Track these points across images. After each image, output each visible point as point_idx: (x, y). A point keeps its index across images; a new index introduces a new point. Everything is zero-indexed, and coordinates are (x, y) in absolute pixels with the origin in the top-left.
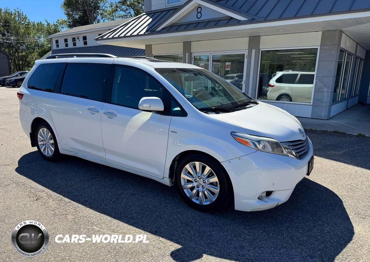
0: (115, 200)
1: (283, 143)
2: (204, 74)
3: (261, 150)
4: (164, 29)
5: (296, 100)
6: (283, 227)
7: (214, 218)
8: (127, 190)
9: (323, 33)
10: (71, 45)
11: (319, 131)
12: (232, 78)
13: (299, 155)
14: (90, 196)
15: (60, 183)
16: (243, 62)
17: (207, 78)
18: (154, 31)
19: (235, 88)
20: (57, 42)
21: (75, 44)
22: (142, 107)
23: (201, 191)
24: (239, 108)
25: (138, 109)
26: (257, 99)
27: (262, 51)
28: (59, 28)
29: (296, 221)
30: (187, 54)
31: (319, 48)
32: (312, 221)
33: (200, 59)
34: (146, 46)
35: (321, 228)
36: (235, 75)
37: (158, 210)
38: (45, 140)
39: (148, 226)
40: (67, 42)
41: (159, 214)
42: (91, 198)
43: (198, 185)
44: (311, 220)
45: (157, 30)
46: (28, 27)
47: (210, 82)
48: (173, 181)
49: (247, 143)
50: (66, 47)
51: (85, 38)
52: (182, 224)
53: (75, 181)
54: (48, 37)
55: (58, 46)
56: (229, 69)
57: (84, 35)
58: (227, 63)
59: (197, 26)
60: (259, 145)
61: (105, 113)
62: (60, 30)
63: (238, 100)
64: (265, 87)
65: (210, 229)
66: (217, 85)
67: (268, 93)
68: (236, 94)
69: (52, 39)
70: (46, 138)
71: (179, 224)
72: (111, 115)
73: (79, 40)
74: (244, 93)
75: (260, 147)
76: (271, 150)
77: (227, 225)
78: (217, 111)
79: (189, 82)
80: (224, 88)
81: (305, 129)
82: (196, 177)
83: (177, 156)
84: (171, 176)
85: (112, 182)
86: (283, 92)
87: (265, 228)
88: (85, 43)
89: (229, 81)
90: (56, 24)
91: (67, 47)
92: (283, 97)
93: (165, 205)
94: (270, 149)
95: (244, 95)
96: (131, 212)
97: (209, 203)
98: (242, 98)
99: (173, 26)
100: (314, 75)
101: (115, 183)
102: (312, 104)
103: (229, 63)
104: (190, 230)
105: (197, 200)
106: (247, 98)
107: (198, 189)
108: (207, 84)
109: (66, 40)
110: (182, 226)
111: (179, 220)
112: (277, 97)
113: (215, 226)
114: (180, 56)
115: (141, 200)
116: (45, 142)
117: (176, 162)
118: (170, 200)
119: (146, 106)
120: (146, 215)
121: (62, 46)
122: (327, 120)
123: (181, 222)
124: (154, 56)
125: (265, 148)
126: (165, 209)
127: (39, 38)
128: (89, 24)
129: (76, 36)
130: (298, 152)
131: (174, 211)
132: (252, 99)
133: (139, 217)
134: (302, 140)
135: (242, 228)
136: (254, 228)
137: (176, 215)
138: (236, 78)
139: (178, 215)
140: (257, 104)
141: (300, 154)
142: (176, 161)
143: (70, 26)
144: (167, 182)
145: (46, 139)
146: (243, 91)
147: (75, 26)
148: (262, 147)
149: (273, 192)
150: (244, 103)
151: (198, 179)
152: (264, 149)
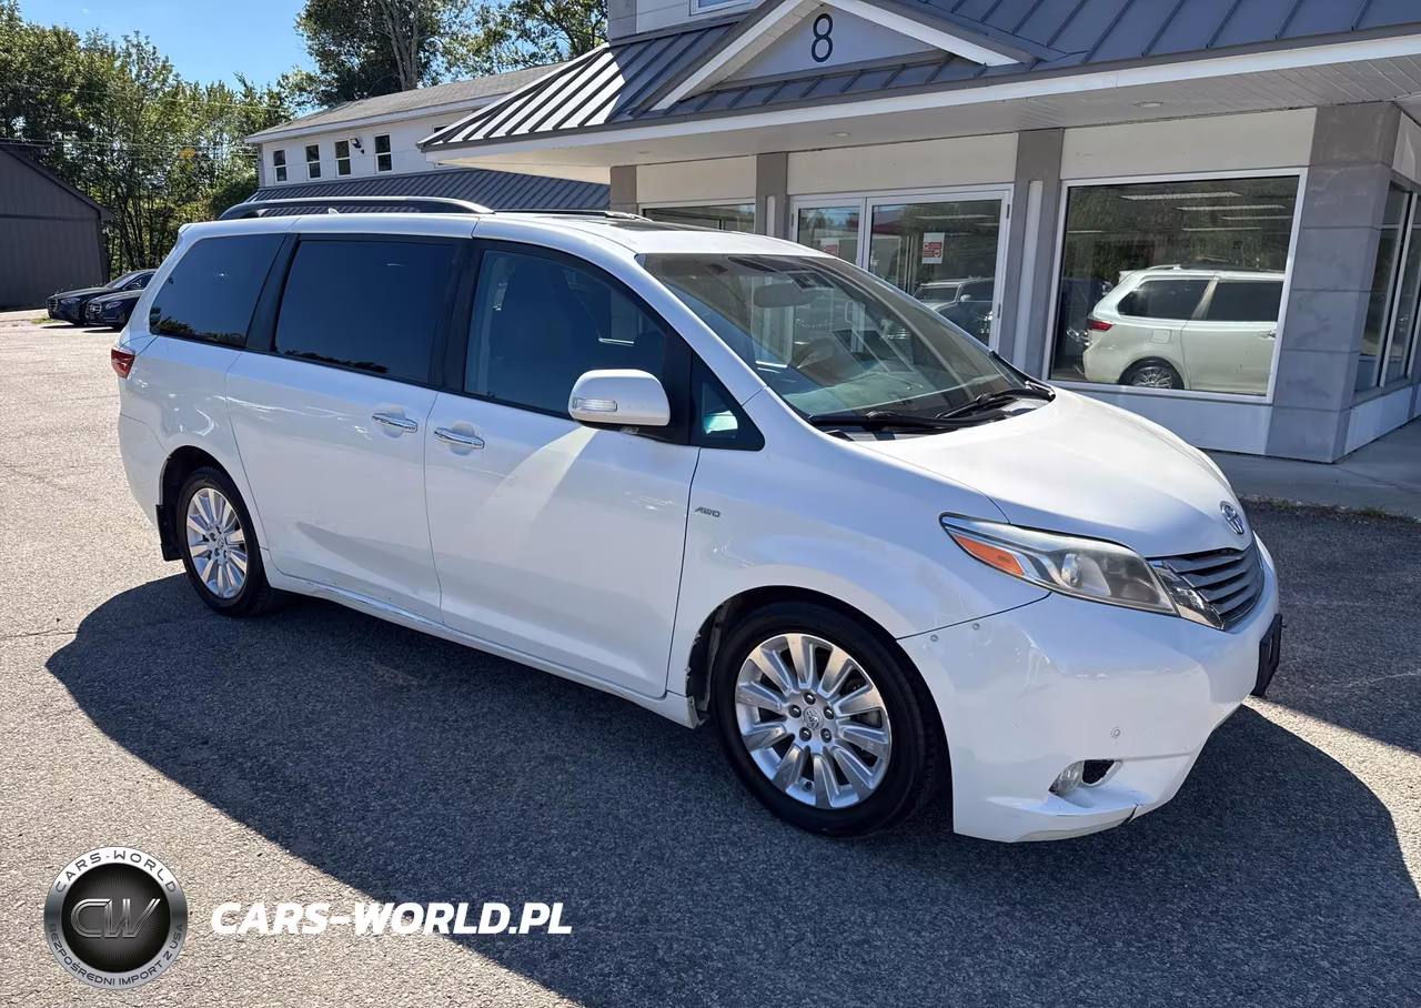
0: (479, 782)
1: (1159, 563)
2: (832, 279)
3: (1067, 590)
4: (683, 105)
5: (1199, 384)
6: (1167, 914)
7: (881, 866)
8: (530, 740)
9: (1324, 113)
10: (330, 170)
11: (1302, 508)
12: (948, 294)
13: (1222, 612)
14: (384, 763)
15: (270, 706)
16: (994, 233)
17: (848, 294)
18: (646, 111)
19: (959, 335)
20: (279, 158)
21: (345, 167)
22: (583, 409)
23: (818, 754)
24: (975, 415)
25: (568, 417)
26: (1049, 378)
27: (1069, 188)
28: (286, 105)
29: (1224, 888)
30: (772, 201)
31: (1303, 173)
32: (1289, 888)
33: (821, 223)
34: (615, 171)
35: (1328, 921)
36: (959, 284)
37: (651, 827)
38: (212, 535)
39: (613, 894)
40: (317, 158)
41: (655, 844)
42: (388, 770)
43: (804, 729)
44: (1283, 887)
45: (656, 108)
46: (173, 103)
47: (863, 314)
48: (705, 707)
49: (1008, 559)
50: (311, 177)
51: (383, 143)
52: (748, 888)
53: (328, 701)
54: (246, 141)
55: (282, 173)
56: (938, 260)
57: (381, 132)
58: (929, 238)
59: (811, 89)
60: (1060, 572)
61: (439, 431)
62: (293, 114)
63: (969, 383)
64: (1078, 331)
65: (863, 917)
66: (886, 323)
67: (1088, 356)
68: (962, 357)
69: (259, 147)
70: (218, 528)
71: (737, 888)
72: (463, 440)
73: (363, 152)
74: (995, 356)
75: (1063, 577)
76: (1110, 593)
77: (933, 902)
78: (886, 429)
79: (778, 309)
80: (913, 335)
81: (1244, 503)
82: (793, 694)
83: (720, 607)
84: (694, 689)
85: (474, 706)
86: (1146, 349)
87: (1092, 914)
88: (385, 163)
89: (933, 307)
90: (276, 89)
91: (316, 179)
92: (1145, 373)
93: (680, 806)
94: (1105, 589)
95: (994, 364)
96: (542, 833)
97: (853, 800)
98: (988, 373)
99: (718, 92)
100: (1280, 284)
101: (486, 710)
102: (1268, 399)
103: (939, 237)
104: (781, 917)
105: (804, 790)
106: (1007, 375)
107: (809, 743)
108: (850, 317)
109: (313, 153)
110: (749, 899)
111: (737, 872)
112: (1122, 370)
113: (884, 902)
114: (744, 209)
115: (584, 783)
116: (212, 545)
117: (717, 632)
118: (701, 785)
119: (597, 407)
120: (602, 848)
121: (298, 172)
122: (1333, 463)
123: (743, 880)
124: (644, 210)
125: (1084, 585)
126: (678, 823)
127: (215, 144)
128: (400, 91)
129: (349, 137)
130: (1219, 601)
131: (717, 833)
132: (1027, 379)
133: (574, 854)
134: (1236, 552)
135: (998, 915)
136: (1048, 914)
137: (725, 853)
138: (963, 298)
139: (730, 851)
140: (1051, 399)
141: (1228, 606)
142: (717, 626)
143: (330, 99)
144: (679, 709)
145: (215, 532)
146: (994, 346)
147: (350, 98)
148: (1072, 579)
149: (1114, 764)
150: (996, 396)
151: (803, 704)
152: (1078, 585)
